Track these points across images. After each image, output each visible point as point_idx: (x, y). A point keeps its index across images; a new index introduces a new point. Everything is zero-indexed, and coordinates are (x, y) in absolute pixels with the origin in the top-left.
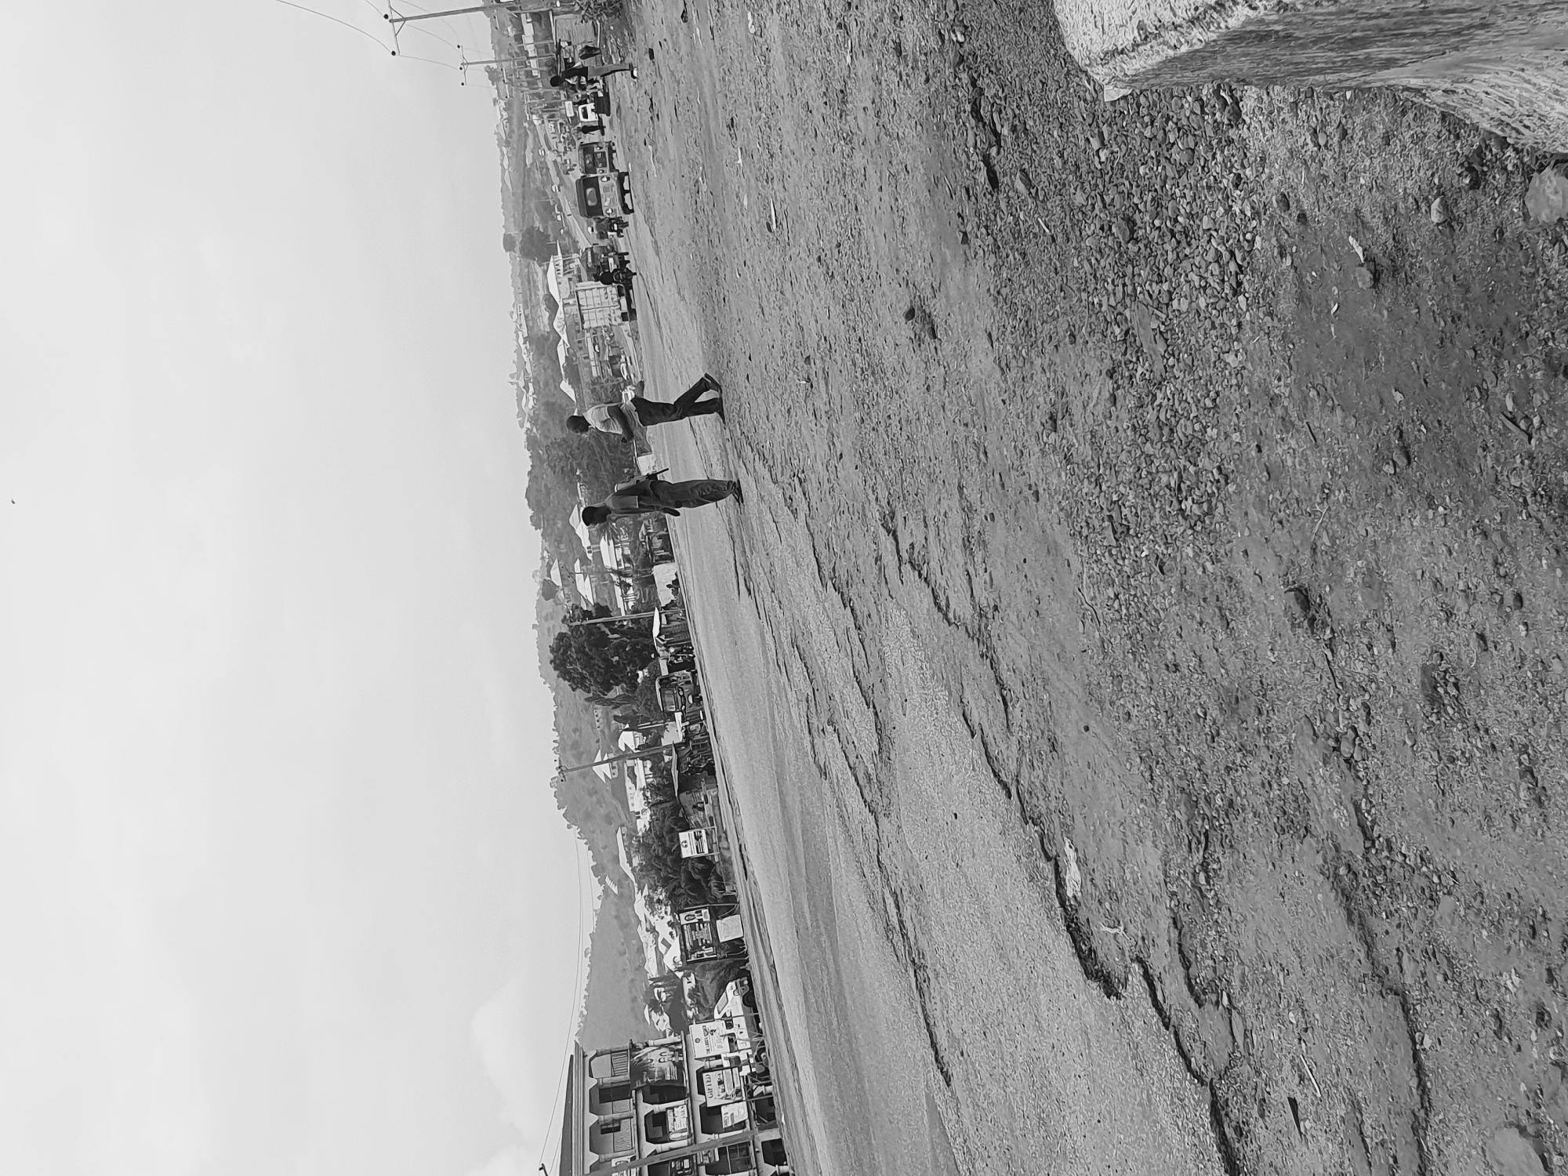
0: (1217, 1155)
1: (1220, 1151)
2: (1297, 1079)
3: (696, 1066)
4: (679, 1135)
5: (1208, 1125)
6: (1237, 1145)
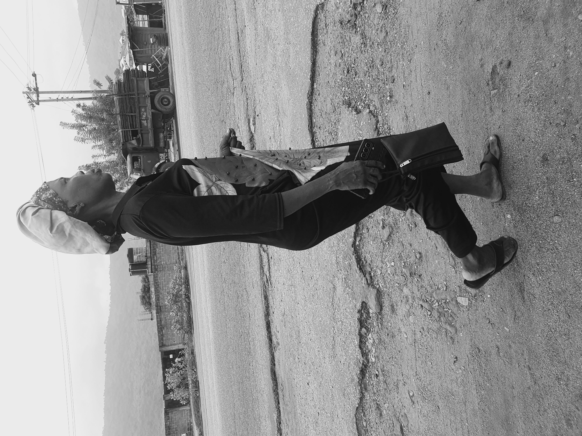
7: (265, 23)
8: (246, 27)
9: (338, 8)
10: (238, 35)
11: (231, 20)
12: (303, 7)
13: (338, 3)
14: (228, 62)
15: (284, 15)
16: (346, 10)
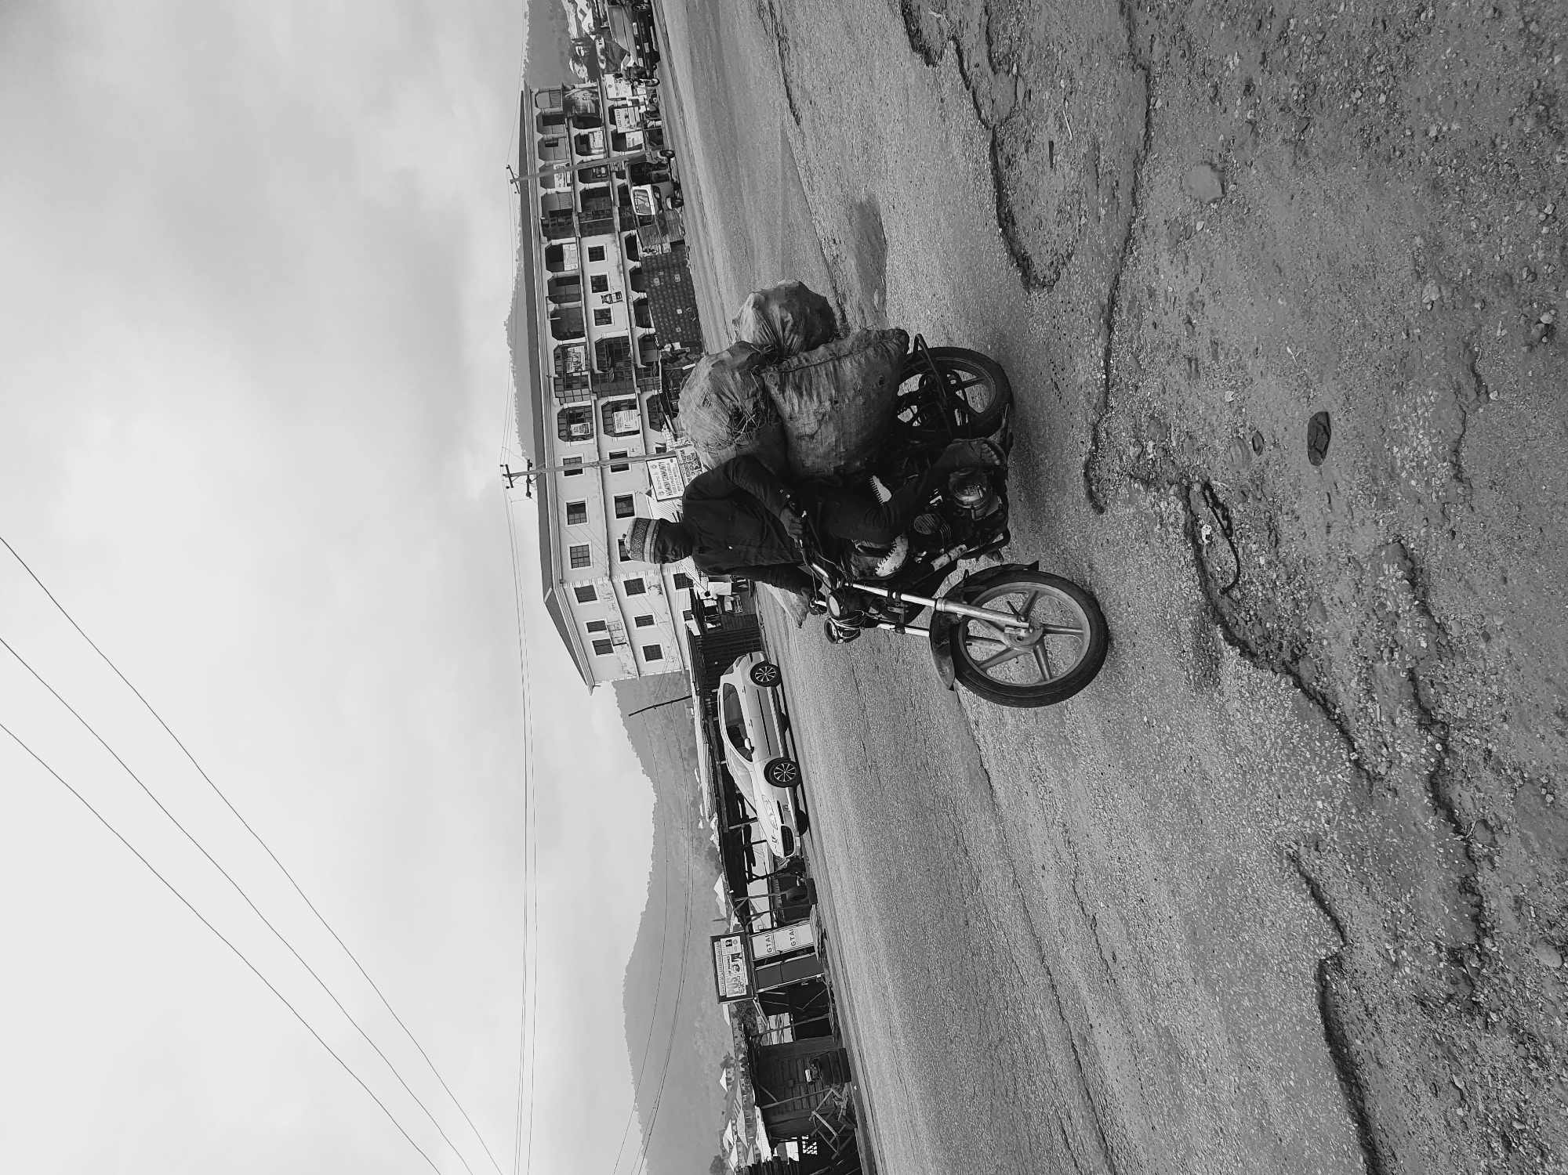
0: (990, 177)
1: (992, 173)
2: (1058, 127)
3: (609, 104)
4: (597, 151)
5: (987, 156)
6: (1005, 170)
7: (1158, 1017)
8: (1093, 1029)
9: (1396, 965)
10: (1075, 1052)
11: (1045, 1014)
12: (1272, 969)
13: (1391, 952)
14: (1055, 1127)
15: (1215, 993)
16: (1428, 968)
